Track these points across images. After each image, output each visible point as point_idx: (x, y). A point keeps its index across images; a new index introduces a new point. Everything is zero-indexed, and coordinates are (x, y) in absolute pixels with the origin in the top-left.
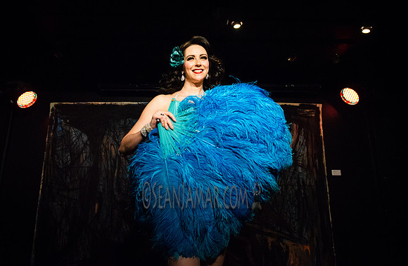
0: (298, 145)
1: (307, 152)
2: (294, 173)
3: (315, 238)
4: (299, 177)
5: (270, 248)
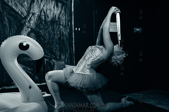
0: (61, 15)
1: (65, 19)
2: (58, 29)
3: (66, 59)
4: (61, 31)
5: (46, 64)
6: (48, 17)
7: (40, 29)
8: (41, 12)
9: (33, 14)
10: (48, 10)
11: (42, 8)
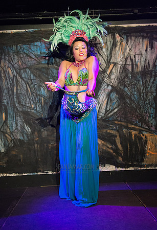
6: (137, 66)
7: (125, 86)
8: (126, 60)
9: (115, 64)
10: (136, 55)
11: (127, 53)
